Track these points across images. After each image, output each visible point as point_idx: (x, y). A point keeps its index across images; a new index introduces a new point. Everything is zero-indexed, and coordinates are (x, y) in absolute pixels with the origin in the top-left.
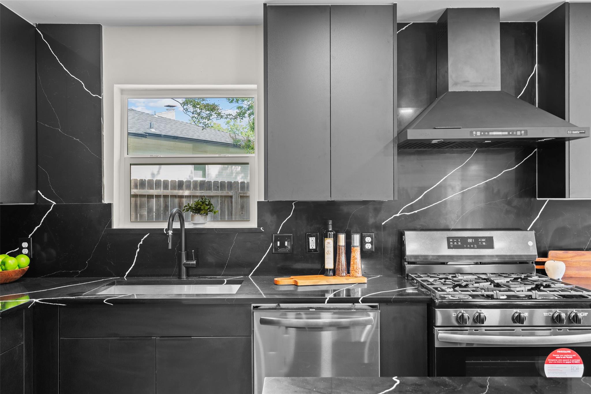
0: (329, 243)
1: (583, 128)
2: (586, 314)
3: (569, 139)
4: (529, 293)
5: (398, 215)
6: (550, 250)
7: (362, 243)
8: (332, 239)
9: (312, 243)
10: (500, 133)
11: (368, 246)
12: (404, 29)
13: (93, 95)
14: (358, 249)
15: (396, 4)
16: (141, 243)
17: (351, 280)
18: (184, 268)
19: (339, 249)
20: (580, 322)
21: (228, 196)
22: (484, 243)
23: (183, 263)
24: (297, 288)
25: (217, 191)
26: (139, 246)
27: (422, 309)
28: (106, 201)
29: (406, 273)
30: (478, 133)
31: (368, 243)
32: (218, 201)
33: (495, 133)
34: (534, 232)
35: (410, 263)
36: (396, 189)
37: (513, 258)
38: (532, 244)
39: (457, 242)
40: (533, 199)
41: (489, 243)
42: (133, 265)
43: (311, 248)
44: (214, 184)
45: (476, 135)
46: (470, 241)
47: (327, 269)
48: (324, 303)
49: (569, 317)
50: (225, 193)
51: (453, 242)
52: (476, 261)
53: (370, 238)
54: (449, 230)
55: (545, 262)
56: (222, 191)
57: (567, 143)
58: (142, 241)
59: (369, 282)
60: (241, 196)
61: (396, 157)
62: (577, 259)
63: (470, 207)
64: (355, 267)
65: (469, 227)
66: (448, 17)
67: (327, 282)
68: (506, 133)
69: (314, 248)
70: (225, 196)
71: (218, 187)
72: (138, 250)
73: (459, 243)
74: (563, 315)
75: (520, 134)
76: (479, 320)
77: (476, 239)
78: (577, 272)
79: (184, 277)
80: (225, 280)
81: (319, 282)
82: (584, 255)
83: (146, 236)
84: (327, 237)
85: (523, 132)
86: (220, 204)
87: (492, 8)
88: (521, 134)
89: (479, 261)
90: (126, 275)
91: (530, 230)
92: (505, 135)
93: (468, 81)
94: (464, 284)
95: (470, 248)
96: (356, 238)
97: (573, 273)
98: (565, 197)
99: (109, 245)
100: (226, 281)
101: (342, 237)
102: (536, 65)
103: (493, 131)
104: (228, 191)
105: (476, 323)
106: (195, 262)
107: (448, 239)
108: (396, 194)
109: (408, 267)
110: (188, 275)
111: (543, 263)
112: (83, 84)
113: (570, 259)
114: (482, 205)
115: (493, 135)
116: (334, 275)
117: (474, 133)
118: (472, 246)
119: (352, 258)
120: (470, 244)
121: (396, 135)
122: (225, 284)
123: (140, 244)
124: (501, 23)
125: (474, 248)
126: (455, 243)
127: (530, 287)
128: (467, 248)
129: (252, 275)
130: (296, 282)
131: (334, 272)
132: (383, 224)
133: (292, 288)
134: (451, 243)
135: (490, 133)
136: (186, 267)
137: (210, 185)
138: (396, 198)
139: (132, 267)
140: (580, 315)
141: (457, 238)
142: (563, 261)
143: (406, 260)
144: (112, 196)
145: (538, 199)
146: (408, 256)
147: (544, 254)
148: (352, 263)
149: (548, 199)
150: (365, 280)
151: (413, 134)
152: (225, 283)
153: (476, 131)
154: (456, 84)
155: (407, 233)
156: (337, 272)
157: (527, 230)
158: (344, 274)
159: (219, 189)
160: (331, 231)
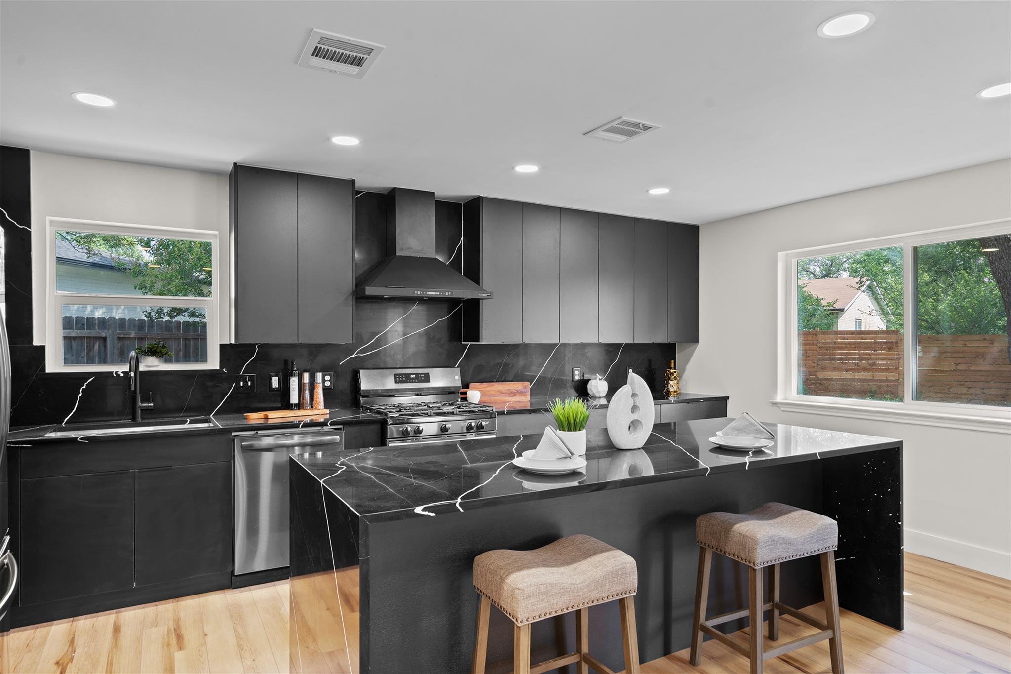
0: (294, 381)
1: (489, 293)
2: (487, 423)
3: (482, 299)
4: (453, 410)
5: (353, 356)
6: (471, 383)
7: (324, 381)
8: (297, 377)
9: (275, 382)
10: (434, 293)
11: (328, 384)
12: (359, 195)
13: (19, 226)
14: (321, 385)
15: (355, 180)
16: (84, 387)
17: (315, 412)
18: (140, 411)
19: (304, 386)
20: (483, 428)
21: (100, 337)
22: (423, 378)
23: (138, 406)
24: (267, 421)
25: (81, 331)
26: (81, 390)
27: (376, 428)
28: (36, 343)
29: (361, 405)
30: (419, 293)
31: (327, 381)
32: (82, 345)
33: (430, 293)
34: (459, 369)
35: (364, 396)
36: (354, 335)
37: (445, 390)
38: (458, 377)
39: (402, 378)
40: (459, 343)
41: (427, 378)
42: (74, 411)
43: (274, 387)
44: (76, 321)
45: (417, 293)
46: (412, 376)
47: (292, 404)
48: (299, 427)
49: (478, 424)
50: (94, 333)
51: (399, 378)
52: (416, 392)
53: (329, 376)
54: (396, 368)
55: (466, 392)
56: (90, 330)
57: (481, 301)
58: (85, 385)
59: (330, 413)
60: (118, 337)
61: (354, 308)
62: (489, 388)
63: (412, 349)
64: (318, 401)
65: (411, 366)
66: (396, 194)
67: (294, 414)
68: (438, 293)
69: (277, 386)
70: (94, 337)
71: (83, 325)
72: (80, 395)
73: (404, 379)
74: (473, 424)
75: (447, 294)
76: (418, 432)
77: (417, 375)
78: (488, 398)
79: (139, 420)
80: (187, 419)
81: (286, 415)
82: (493, 385)
83: (91, 379)
84: (292, 376)
85: (450, 293)
86: (87, 349)
87: (430, 192)
88: (449, 295)
89: (419, 392)
90: (64, 422)
91: (457, 367)
92: (438, 295)
93: (411, 248)
94: (408, 408)
95: (413, 382)
96: (319, 376)
97: (486, 399)
98: (479, 342)
99: (42, 390)
100: (189, 421)
101: (306, 377)
102: (462, 237)
103: (429, 292)
104: (99, 330)
105: (416, 434)
106: (152, 405)
107: (395, 375)
108: (354, 338)
109: (362, 400)
110: (142, 418)
111: (465, 393)
112: (5, 212)
113: (484, 389)
114: (423, 348)
115: (429, 294)
116: (299, 409)
117: (416, 292)
118: (414, 381)
119: (315, 393)
120: (413, 378)
121: (354, 288)
122: (188, 424)
123: (83, 389)
124: (436, 201)
125: (415, 382)
126: (401, 379)
127: (453, 407)
128: (410, 382)
129: (213, 415)
130: (267, 415)
131: (299, 406)
132: (341, 364)
133: (262, 421)
134: (398, 379)
135: (427, 293)
136: (141, 410)
137: (70, 321)
138: (354, 342)
139: (72, 413)
140: (484, 423)
141: (402, 374)
142: (479, 390)
143: (362, 394)
144: (44, 337)
145: (463, 343)
146: (363, 390)
147: (466, 386)
148: (315, 398)
149: (470, 343)
150: (327, 411)
151: (370, 291)
152: (188, 422)
153: (417, 291)
154: (402, 250)
155: (361, 371)
156: (301, 406)
157: (454, 367)
158: (308, 408)
159: (84, 328)
160: (295, 371)
